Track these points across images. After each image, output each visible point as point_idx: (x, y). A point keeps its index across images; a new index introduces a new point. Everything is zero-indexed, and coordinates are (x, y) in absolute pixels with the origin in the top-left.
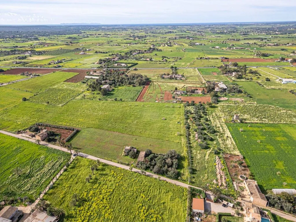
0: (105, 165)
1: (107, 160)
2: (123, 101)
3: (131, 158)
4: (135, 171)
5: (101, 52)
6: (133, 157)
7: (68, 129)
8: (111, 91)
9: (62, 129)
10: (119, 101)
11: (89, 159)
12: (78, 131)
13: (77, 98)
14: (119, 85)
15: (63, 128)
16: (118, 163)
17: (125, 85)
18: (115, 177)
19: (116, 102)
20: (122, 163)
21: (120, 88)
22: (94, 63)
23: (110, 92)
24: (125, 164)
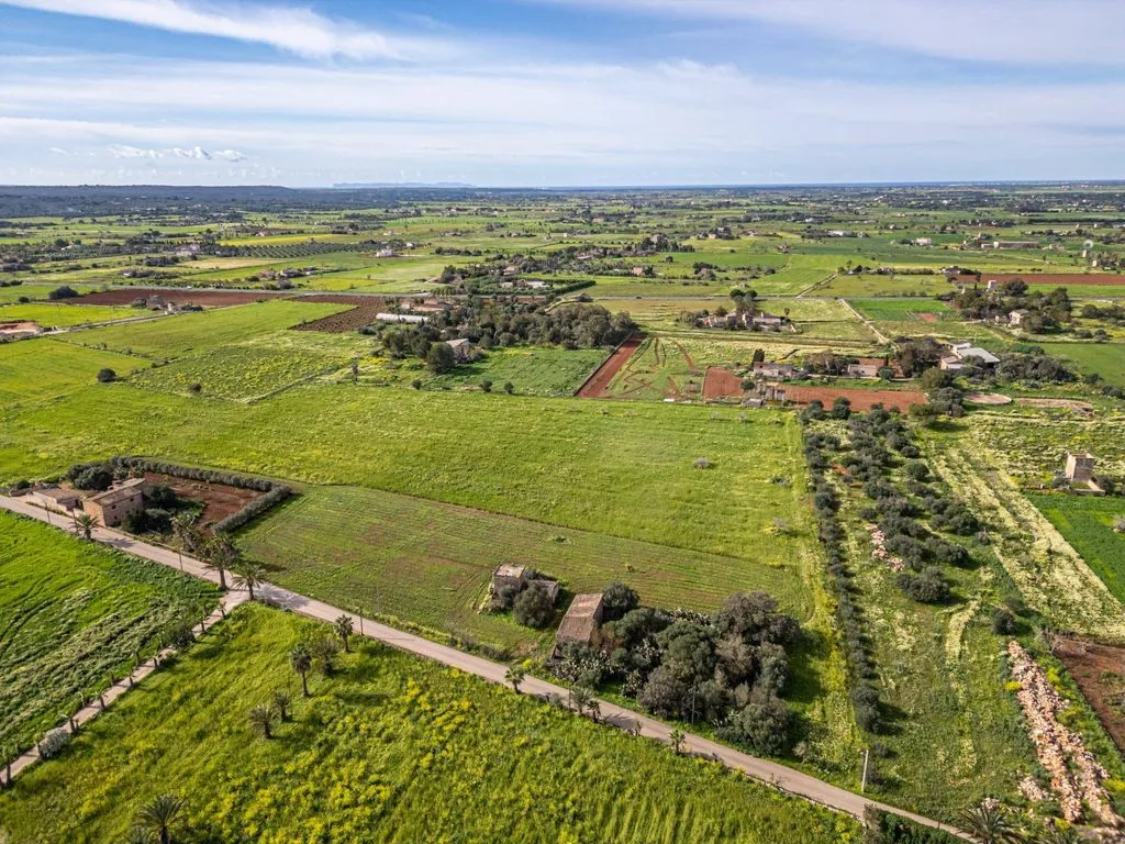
0: (381, 650)
1: (398, 627)
2: (517, 395)
3: (526, 624)
4: (535, 692)
5: (459, 252)
6: (532, 621)
7: (245, 487)
8: (472, 362)
9: (222, 483)
10: (501, 393)
11: (302, 616)
12: (288, 496)
13: (326, 378)
14: (511, 343)
15: (225, 480)
16: (453, 643)
17: (533, 343)
18: (423, 719)
19: (485, 398)
20: (470, 648)
21: (511, 351)
22: (424, 280)
23: (468, 363)
24: (488, 653)
